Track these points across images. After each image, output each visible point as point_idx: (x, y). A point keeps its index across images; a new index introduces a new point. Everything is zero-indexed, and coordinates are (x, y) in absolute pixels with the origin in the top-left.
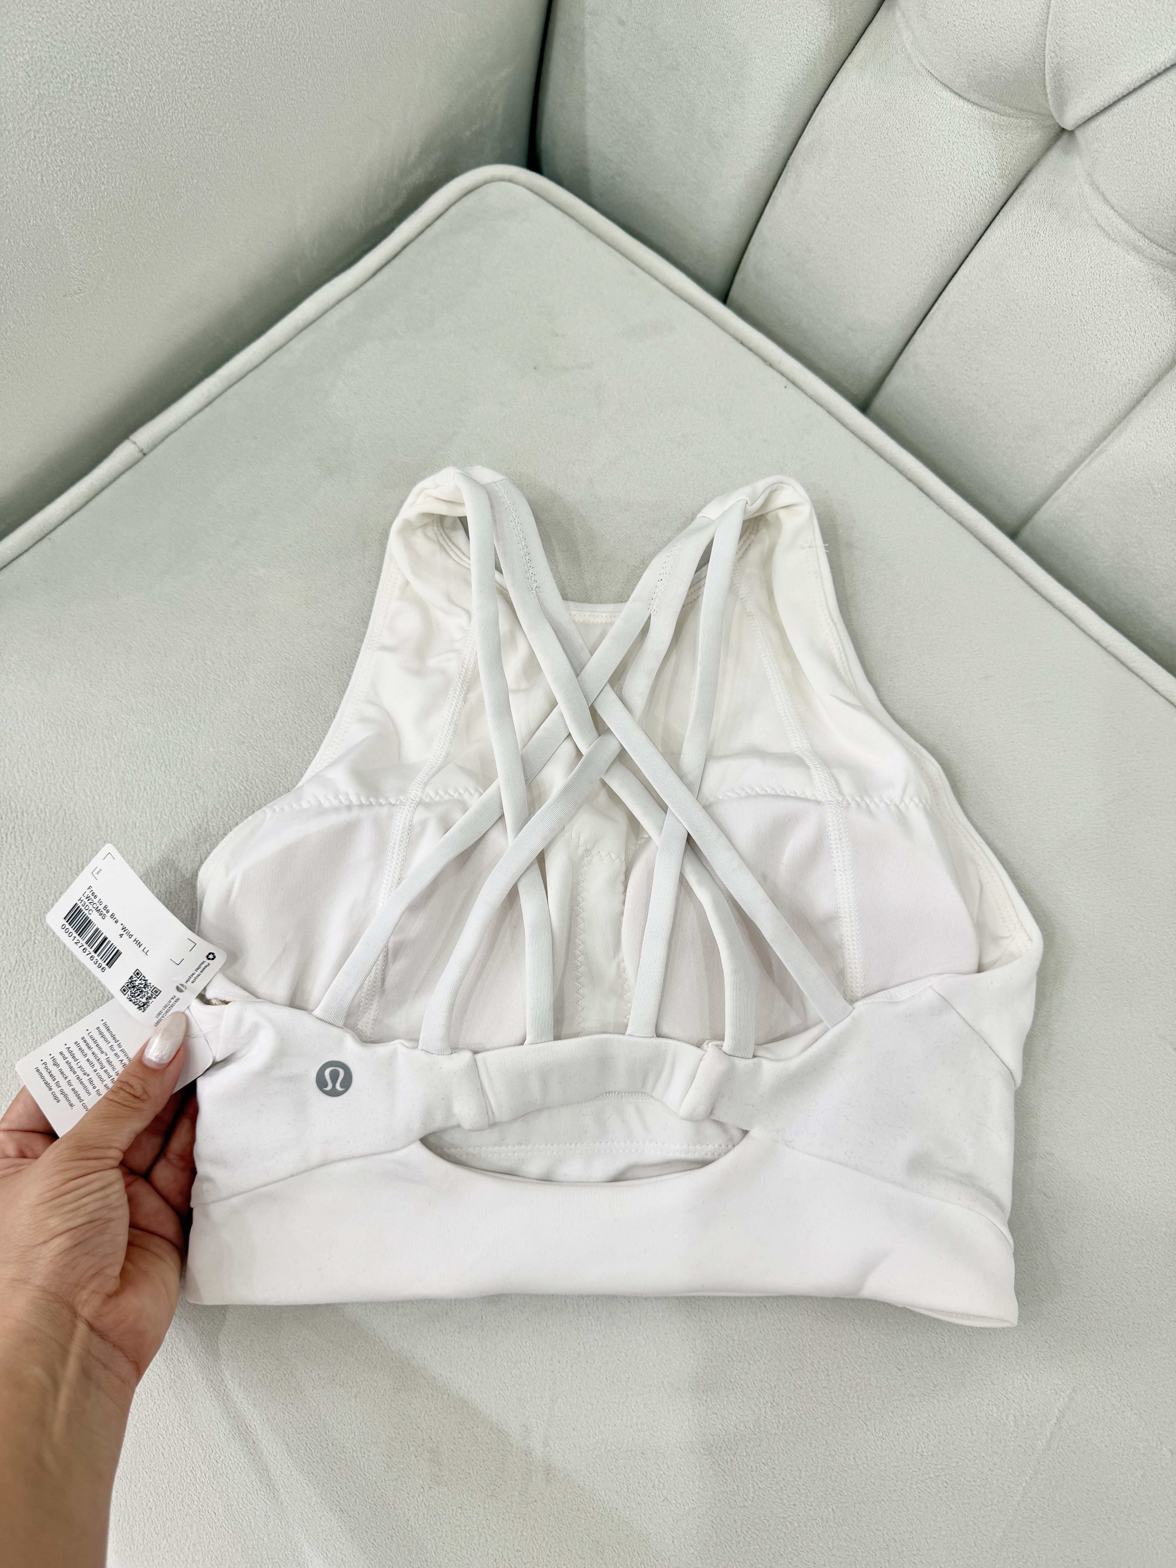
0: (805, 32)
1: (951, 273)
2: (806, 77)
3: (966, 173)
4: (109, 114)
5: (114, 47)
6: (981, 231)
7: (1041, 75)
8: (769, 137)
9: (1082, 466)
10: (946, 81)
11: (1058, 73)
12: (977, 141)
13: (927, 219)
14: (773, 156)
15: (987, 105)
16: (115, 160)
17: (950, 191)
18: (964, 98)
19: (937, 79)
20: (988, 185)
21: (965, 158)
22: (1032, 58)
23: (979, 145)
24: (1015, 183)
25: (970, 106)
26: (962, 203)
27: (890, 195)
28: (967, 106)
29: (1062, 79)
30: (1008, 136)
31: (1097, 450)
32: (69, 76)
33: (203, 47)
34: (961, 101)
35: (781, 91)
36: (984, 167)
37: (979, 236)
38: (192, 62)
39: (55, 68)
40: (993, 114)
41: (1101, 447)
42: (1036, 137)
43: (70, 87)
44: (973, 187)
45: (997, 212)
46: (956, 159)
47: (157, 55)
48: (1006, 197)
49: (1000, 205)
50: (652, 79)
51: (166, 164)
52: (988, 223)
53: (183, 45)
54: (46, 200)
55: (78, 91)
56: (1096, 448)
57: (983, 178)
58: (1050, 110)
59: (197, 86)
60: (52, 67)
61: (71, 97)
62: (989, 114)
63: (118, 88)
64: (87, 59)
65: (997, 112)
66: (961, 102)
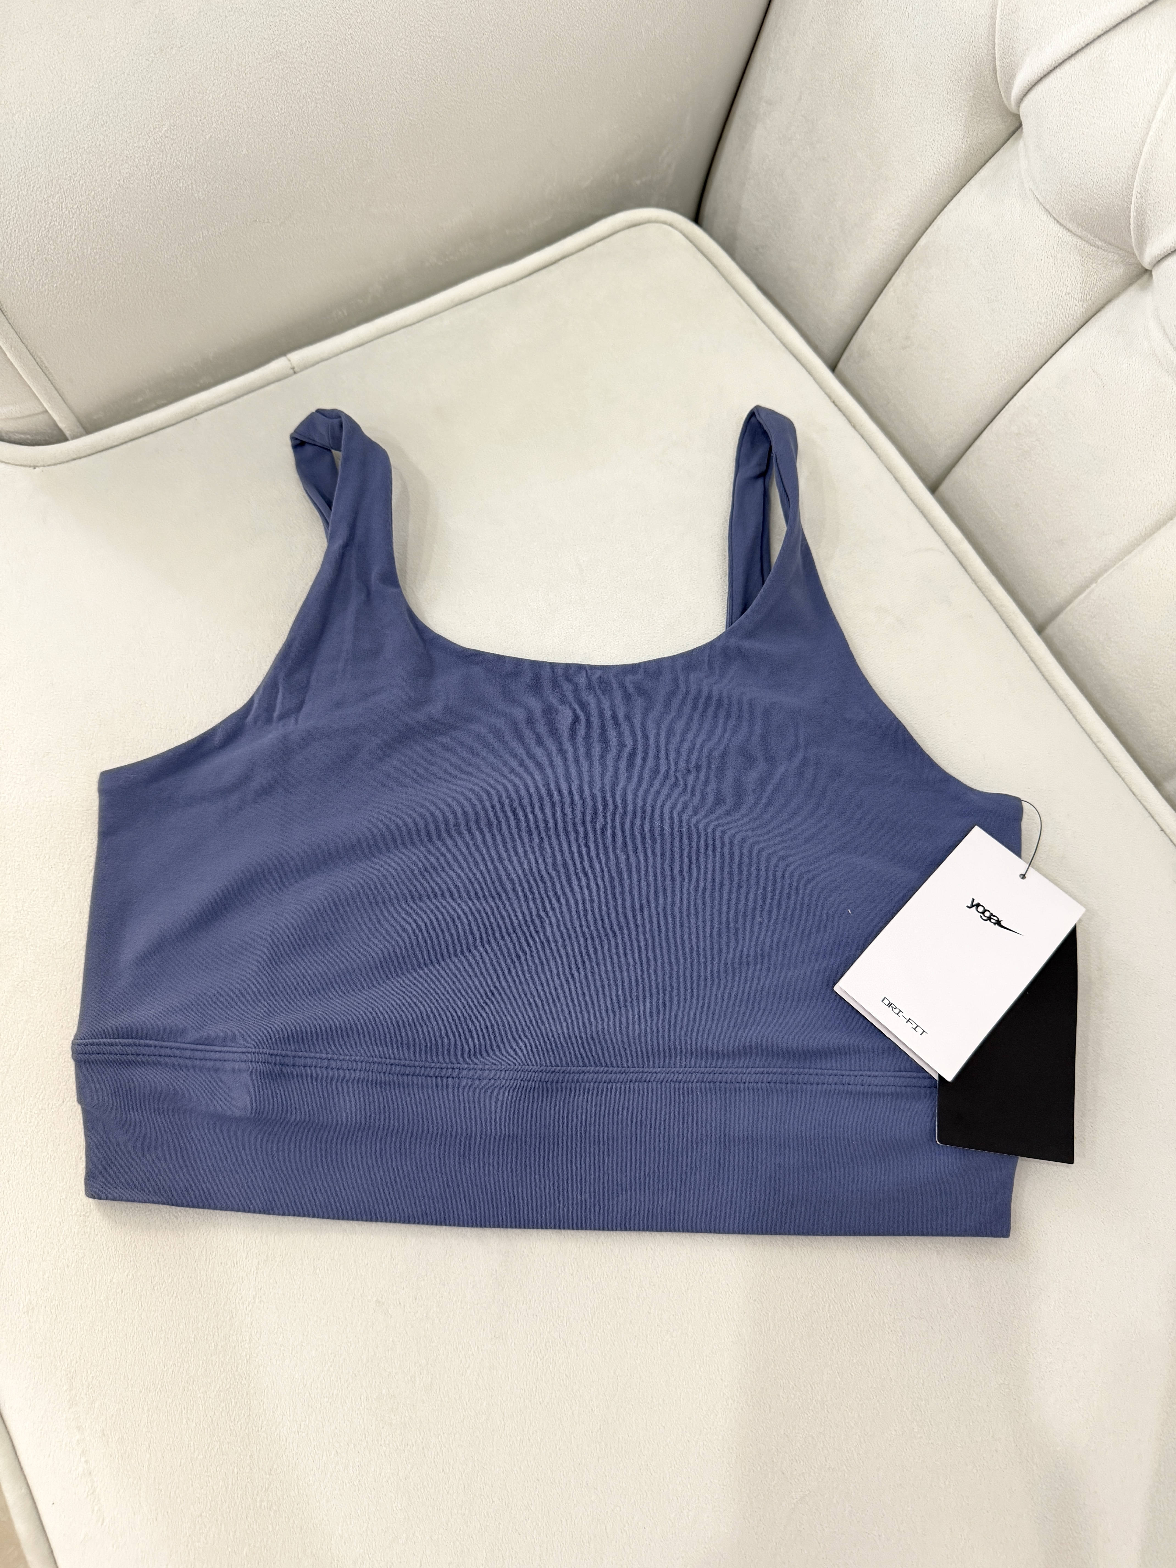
0: (939, 146)
1: (1025, 380)
2: (933, 185)
3: (1051, 291)
4: (330, 81)
5: (349, 28)
6: (1056, 347)
7: (1127, 213)
8: (892, 233)
9: (1105, 575)
10: (1048, 207)
11: (1141, 212)
12: (1066, 265)
13: (1010, 326)
14: (893, 250)
15: (1080, 234)
16: (326, 120)
17: (1035, 304)
18: (1061, 225)
19: (1041, 203)
20: (1069, 305)
21: (1053, 277)
22: (1121, 196)
23: (1067, 268)
24: (1094, 309)
25: (1065, 232)
26: (1043, 317)
27: (983, 299)
28: (1063, 233)
29: (1144, 219)
30: (1094, 265)
31: (1121, 562)
32: (306, 41)
33: (423, 46)
34: (1059, 226)
35: (910, 194)
36: (1068, 288)
37: (1054, 351)
38: (410, 57)
39: (296, 33)
40: (1084, 243)
41: (1124, 560)
42: (1118, 272)
43: (305, 51)
44: (1055, 305)
45: (1073, 332)
46: (1045, 276)
47: (382, 42)
48: (1084, 320)
49: (1079, 326)
50: (805, 167)
51: (368, 135)
52: (1065, 341)
53: (405, 40)
54: (260, 137)
55: (310, 56)
56: (1120, 560)
57: (1065, 299)
58: (1132, 247)
59: (409, 76)
60: (295, 32)
61: (303, 60)
62: (1080, 242)
63: (344, 62)
64: (325, 33)
65: (1087, 242)
66: (1057, 228)
